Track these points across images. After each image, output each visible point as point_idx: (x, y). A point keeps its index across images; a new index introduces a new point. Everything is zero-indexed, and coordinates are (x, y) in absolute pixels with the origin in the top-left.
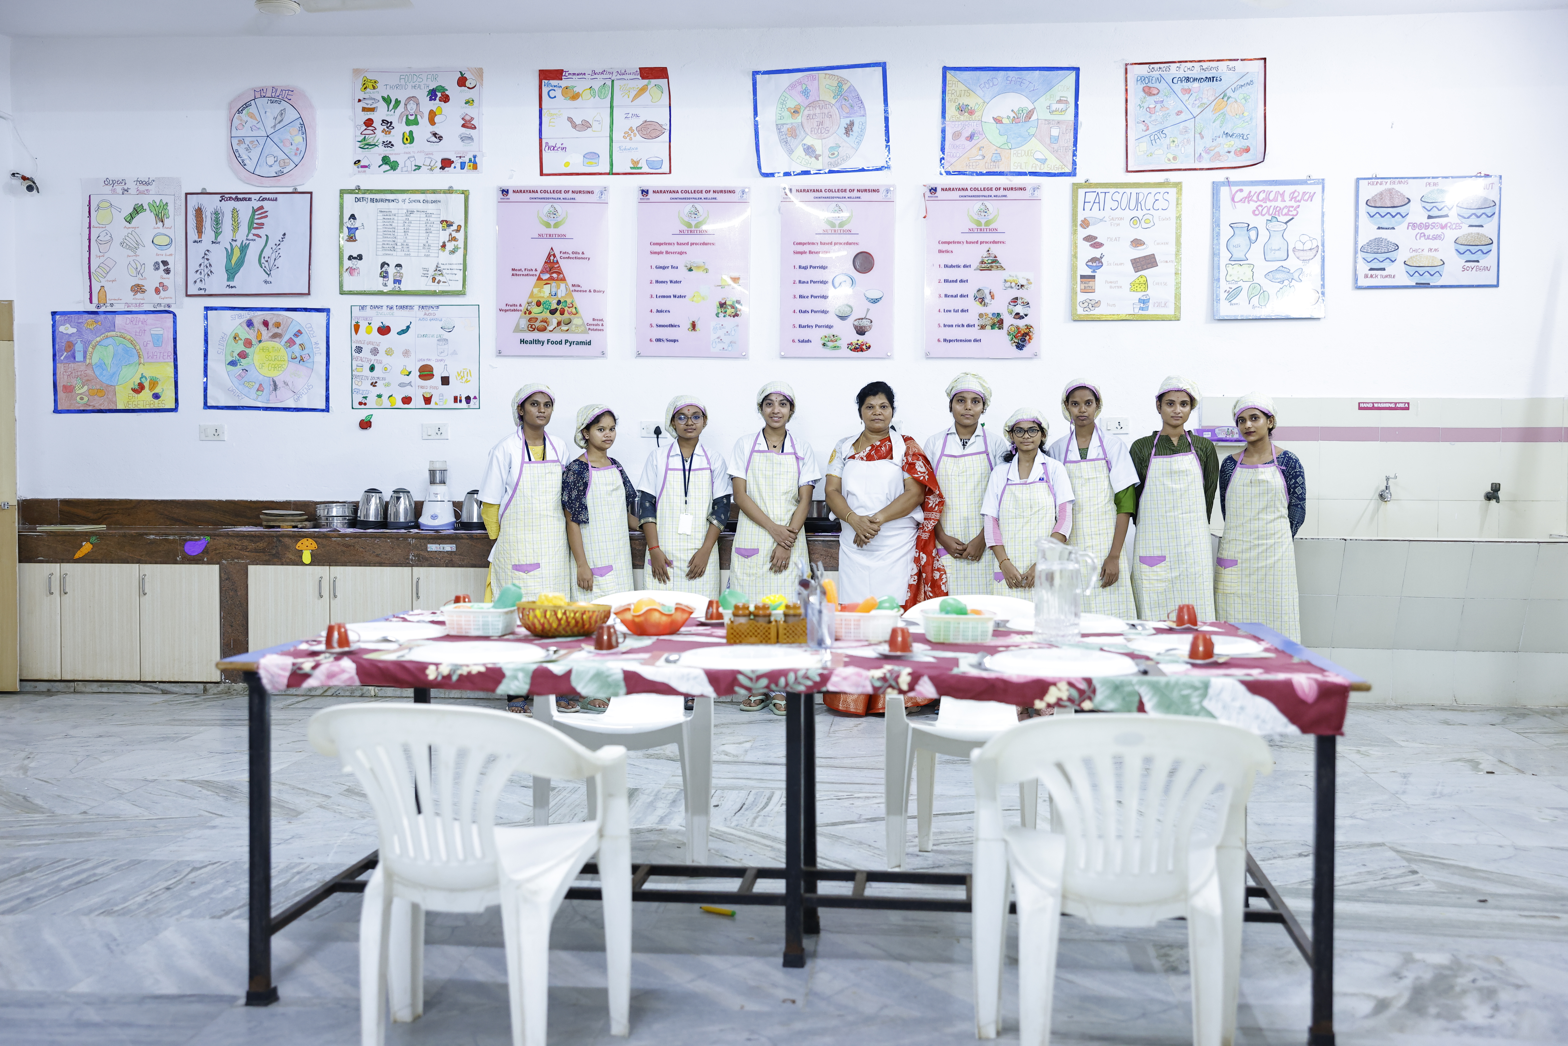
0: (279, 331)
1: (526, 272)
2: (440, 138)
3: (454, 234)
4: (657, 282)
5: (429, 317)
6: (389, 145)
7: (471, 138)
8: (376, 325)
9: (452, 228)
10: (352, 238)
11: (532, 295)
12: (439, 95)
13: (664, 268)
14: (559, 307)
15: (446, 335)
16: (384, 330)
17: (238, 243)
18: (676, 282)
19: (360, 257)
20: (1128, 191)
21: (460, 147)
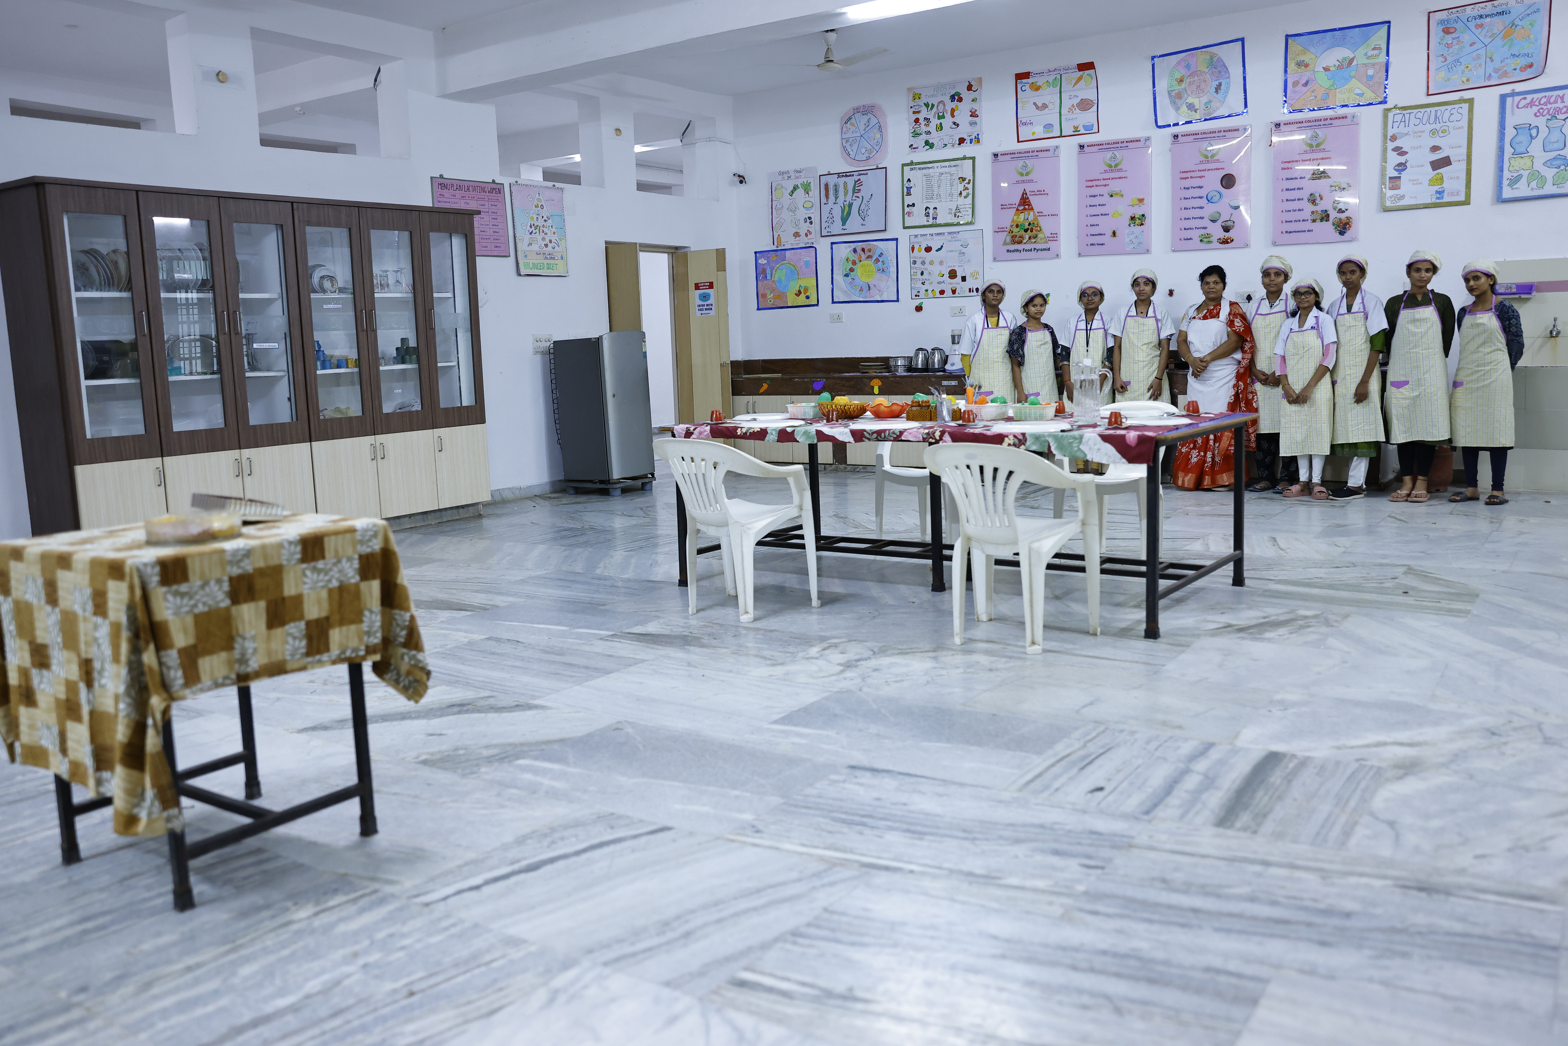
0: (870, 254)
1: (1010, 206)
2: (958, 125)
3: (967, 186)
4: (1090, 206)
5: (954, 239)
6: (929, 133)
7: (976, 123)
8: (923, 247)
9: (965, 182)
10: (909, 194)
11: (1013, 221)
12: (956, 97)
13: (1094, 196)
14: (1030, 227)
15: (964, 250)
16: (928, 249)
17: (847, 203)
18: (1102, 205)
19: (913, 205)
20: (1428, 110)
21: (969, 129)
